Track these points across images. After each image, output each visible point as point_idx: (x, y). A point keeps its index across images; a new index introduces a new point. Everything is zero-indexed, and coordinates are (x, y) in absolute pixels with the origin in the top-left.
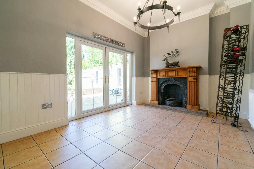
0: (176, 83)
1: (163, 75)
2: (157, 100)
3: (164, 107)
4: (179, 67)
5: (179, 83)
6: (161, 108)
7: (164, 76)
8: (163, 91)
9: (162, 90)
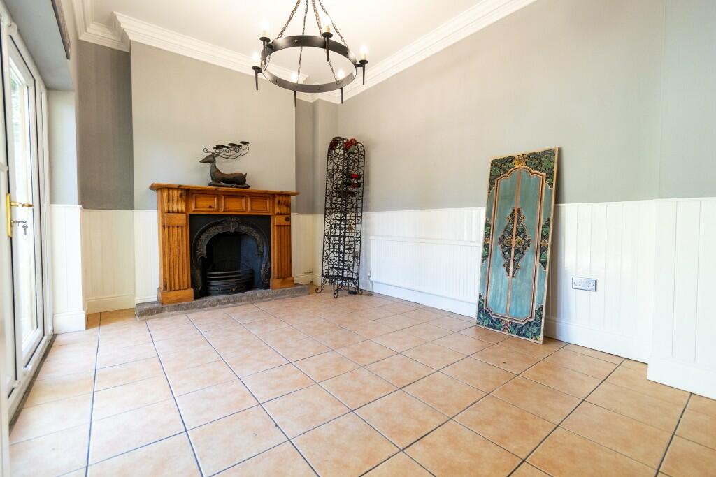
0: (244, 229)
1: (210, 207)
2: (190, 285)
3: (218, 301)
4: (248, 187)
5: (251, 229)
6: (211, 306)
7: (210, 209)
8: (206, 256)
9: (203, 251)
